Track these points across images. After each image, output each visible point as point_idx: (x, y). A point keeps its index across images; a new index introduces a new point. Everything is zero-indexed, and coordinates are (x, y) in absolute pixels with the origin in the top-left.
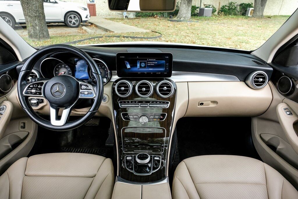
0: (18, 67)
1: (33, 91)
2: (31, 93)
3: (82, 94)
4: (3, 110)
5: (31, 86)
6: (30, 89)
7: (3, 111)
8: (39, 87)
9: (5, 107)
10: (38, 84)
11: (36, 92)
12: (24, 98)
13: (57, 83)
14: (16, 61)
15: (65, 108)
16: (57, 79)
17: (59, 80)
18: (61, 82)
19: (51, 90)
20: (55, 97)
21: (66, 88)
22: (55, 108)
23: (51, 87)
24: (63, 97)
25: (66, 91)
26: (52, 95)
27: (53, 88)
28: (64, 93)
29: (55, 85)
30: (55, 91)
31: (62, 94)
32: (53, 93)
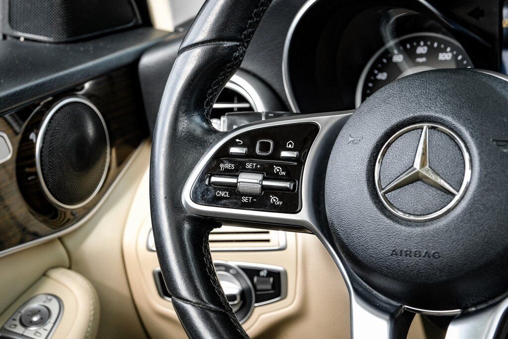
0: (147, 60)
1: (249, 181)
2: (235, 196)
4: (42, 322)
5: (234, 150)
6: (228, 166)
7: (41, 331)
8: (284, 154)
9: (54, 306)
10: (280, 136)
11: (264, 188)
12: (187, 226)
13: (413, 121)
14: (136, 27)
15: (460, 313)
16: (420, 91)
17: (430, 99)
18: (443, 113)
19: (369, 172)
20: (399, 223)
21: (480, 154)
22: (386, 306)
23: (372, 154)
24: (458, 216)
25: (480, 174)
26: (378, 203)
27: (383, 155)
28: (467, 188)
29: (404, 134)
30: (398, 177)
31: (454, 195)
32: (386, 195)
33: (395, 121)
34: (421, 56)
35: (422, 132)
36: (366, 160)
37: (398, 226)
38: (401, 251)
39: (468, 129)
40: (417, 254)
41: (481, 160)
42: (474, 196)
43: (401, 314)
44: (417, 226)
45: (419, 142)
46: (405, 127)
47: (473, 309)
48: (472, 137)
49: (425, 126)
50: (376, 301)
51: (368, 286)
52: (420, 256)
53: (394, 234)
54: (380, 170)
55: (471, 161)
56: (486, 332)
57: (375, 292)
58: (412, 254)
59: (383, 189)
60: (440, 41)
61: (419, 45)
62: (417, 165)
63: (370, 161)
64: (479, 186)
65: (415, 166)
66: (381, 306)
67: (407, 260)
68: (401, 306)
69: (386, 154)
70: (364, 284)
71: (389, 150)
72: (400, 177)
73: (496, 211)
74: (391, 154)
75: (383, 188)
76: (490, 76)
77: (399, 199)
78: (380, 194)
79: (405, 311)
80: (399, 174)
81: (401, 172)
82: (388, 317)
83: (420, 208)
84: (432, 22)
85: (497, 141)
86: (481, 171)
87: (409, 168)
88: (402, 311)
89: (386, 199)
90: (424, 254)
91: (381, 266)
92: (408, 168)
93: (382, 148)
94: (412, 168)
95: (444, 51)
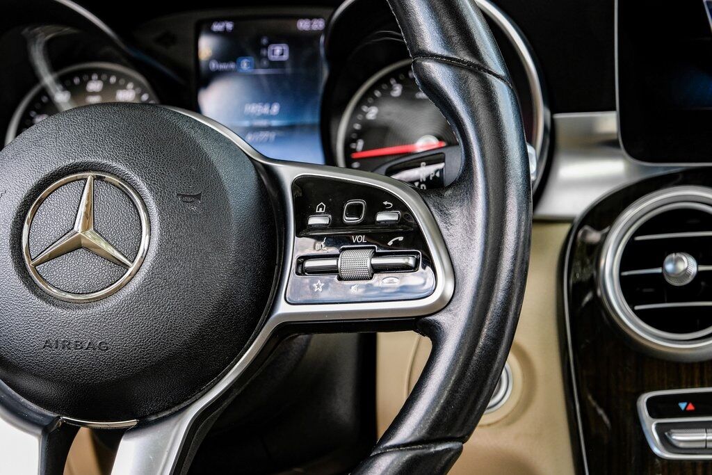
3: (307, 279)
13: (74, 169)
15: (136, 423)
16: (83, 130)
17: (96, 141)
18: (112, 160)
19: (14, 237)
20: (53, 305)
21: (160, 213)
22: (38, 417)
23: (18, 212)
24: (132, 295)
25: (161, 240)
26: (26, 278)
27: (34, 215)
28: (144, 258)
29: (61, 186)
30: (53, 243)
31: (127, 267)
32: (37, 267)
33: (49, 169)
34: (94, 94)
35: (85, 185)
36: (10, 221)
37: (53, 308)
38: (57, 341)
39: (145, 179)
40: (78, 345)
41: (162, 220)
42: (153, 267)
43: (58, 428)
44: (79, 308)
45: (81, 196)
46: (63, 177)
47: (153, 418)
48: (151, 190)
49: (89, 176)
50: (25, 411)
51: (13, 392)
52: (82, 348)
53: (48, 319)
54: (29, 235)
55: (149, 222)
56: (169, 446)
57: (23, 400)
58: (72, 346)
59: (32, 260)
60: (119, 75)
61: (90, 79)
62: (78, 227)
63: (15, 222)
64: (158, 255)
65: (75, 229)
66: (31, 417)
67: (65, 353)
68: (59, 417)
69: (37, 213)
70: (9, 389)
71: (41, 208)
72: (57, 243)
73: (182, 287)
74: (43, 213)
75: (33, 258)
76: (175, 113)
77: (55, 273)
78: (29, 265)
79: (63, 424)
80: (54, 239)
81: (58, 237)
82: (39, 432)
83: (82, 284)
84: (108, 49)
85: (184, 196)
86: (161, 235)
87: (68, 232)
88: (59, 424)
89: (37, 272)
90: (87, 345)
91: (31, 362)
92: (66, 231)
93: (32, 205)
94: (72, 232)
95: (124, 87)
